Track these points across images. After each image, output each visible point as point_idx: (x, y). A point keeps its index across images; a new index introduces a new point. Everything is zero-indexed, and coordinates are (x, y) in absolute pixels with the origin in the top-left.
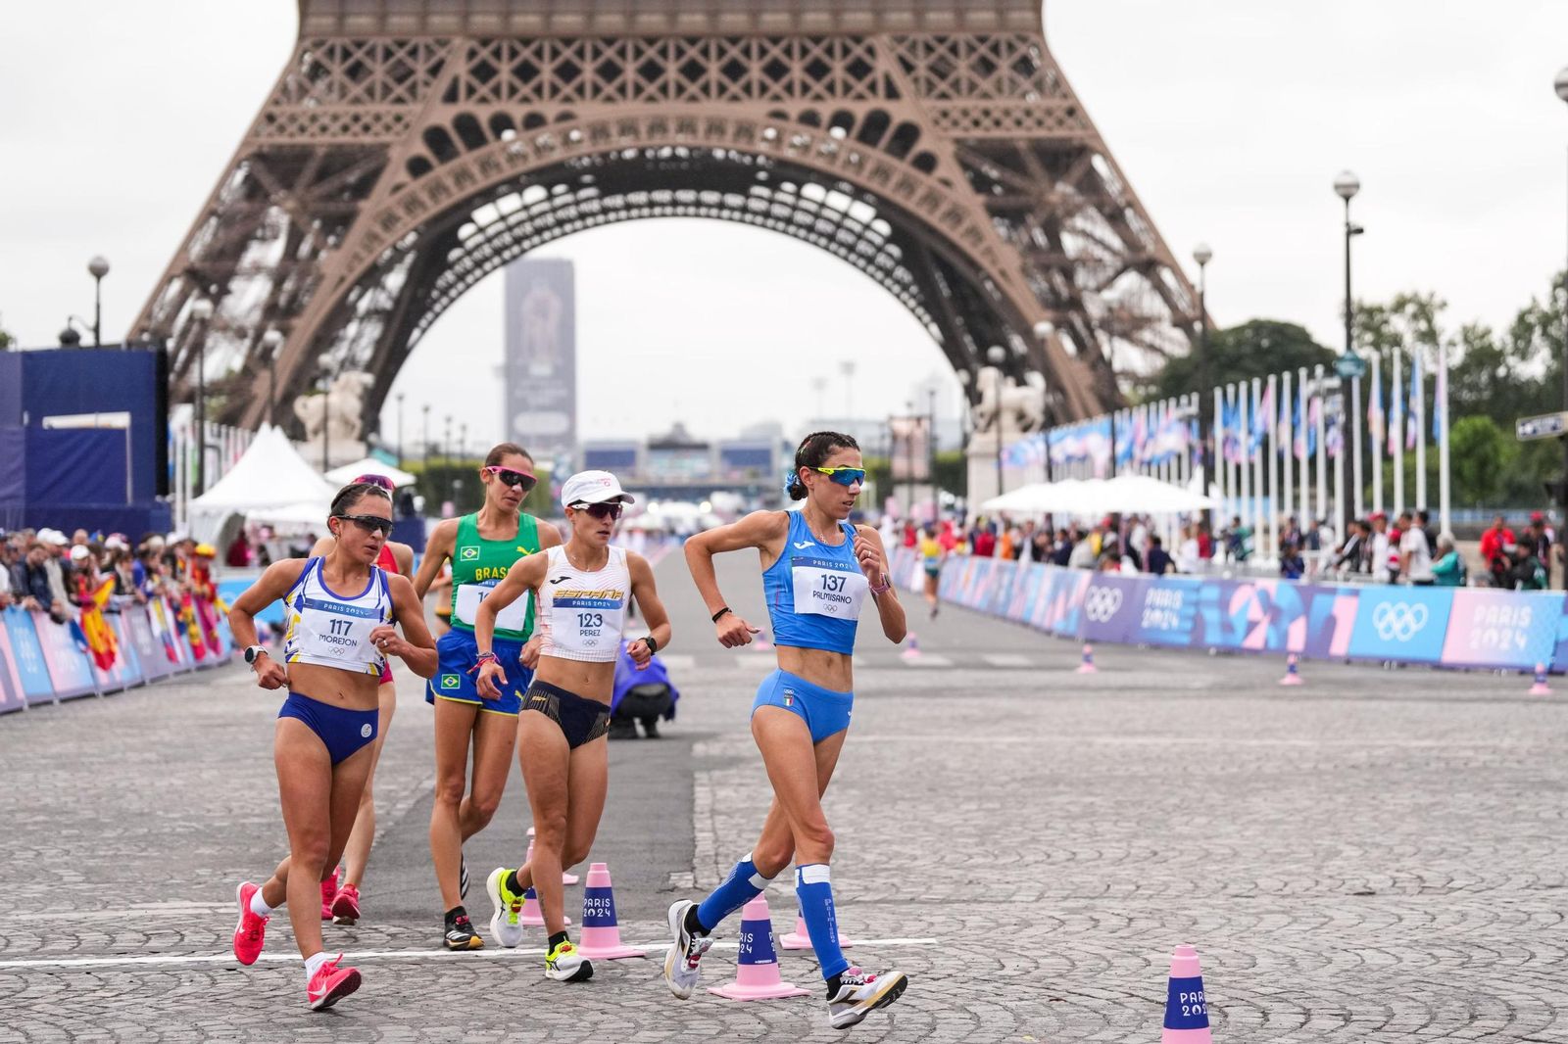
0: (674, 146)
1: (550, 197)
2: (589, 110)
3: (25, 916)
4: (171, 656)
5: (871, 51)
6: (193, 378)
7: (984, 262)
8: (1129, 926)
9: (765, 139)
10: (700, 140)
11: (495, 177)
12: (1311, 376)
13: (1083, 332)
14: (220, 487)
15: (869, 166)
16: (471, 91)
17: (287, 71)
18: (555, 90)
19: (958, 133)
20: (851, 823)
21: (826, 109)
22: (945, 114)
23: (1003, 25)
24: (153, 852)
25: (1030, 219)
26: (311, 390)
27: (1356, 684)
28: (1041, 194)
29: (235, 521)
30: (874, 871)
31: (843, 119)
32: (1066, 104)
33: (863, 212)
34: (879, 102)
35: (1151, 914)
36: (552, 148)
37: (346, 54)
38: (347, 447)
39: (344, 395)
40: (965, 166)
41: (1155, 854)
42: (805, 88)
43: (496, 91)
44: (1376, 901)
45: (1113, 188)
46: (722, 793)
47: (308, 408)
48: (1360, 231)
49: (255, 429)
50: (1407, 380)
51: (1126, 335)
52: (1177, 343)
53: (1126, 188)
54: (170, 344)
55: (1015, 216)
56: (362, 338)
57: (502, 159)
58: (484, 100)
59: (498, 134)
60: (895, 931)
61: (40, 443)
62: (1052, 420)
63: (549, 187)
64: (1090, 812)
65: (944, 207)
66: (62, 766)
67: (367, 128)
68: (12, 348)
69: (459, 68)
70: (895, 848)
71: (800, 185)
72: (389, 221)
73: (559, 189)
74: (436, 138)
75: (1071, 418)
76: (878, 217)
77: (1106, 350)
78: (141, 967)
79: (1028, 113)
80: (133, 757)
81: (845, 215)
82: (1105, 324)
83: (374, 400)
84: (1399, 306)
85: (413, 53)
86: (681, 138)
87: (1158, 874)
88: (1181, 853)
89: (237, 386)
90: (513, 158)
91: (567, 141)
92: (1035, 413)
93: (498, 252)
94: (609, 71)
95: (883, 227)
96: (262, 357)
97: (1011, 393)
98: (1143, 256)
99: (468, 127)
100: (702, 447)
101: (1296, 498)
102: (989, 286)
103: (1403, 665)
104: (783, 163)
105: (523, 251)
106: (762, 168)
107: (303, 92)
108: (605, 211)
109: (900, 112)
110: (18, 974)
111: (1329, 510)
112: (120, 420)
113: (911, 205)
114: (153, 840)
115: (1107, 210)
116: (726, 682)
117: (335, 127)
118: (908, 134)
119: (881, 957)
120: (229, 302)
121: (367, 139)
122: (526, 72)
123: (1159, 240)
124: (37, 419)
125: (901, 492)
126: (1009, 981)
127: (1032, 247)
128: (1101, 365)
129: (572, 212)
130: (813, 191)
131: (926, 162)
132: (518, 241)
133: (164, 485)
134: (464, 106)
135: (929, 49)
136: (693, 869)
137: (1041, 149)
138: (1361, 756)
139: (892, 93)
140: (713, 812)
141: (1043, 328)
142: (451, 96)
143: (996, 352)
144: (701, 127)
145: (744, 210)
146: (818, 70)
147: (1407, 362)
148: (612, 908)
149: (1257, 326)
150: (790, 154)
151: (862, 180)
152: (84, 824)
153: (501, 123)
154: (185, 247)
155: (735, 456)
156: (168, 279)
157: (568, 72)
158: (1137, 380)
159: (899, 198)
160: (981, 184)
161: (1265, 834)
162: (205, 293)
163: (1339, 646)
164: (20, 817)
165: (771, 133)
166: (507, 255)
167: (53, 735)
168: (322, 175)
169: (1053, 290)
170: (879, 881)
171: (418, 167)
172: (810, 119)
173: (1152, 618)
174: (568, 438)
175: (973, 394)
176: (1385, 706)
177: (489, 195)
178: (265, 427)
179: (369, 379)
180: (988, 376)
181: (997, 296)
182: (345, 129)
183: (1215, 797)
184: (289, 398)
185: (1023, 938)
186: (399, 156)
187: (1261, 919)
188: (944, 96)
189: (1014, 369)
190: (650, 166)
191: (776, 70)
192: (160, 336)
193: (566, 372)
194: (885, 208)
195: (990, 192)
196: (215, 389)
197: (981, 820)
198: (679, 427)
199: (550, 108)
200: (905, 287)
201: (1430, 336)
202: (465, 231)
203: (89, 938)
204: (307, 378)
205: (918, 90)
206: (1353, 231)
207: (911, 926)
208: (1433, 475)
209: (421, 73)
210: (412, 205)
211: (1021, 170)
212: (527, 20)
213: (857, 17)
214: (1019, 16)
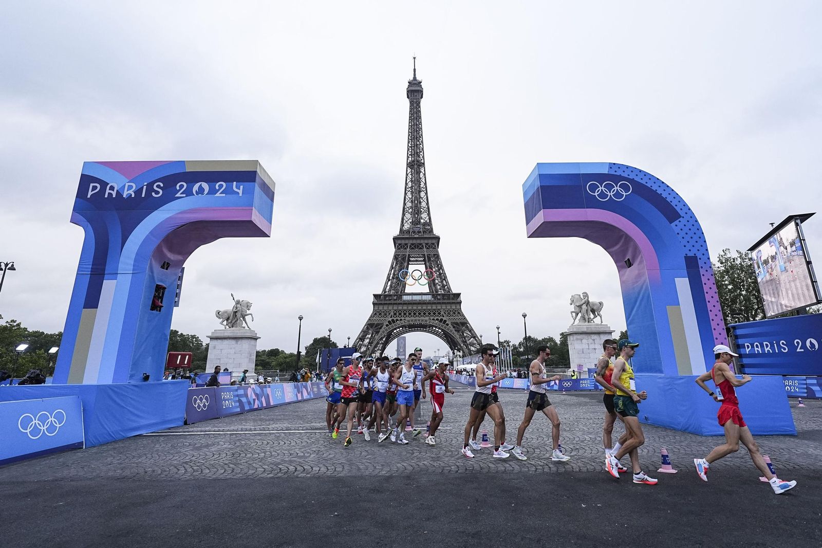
0: (418, 323)
2: (407, 319)
5: (441, 311)
7: (455, 337)
11: (396, 327)
13: (467, 346)
15: (441, 325)
17: (372, 314)
18: (403, 316)
19: (451, 321)
21: (435, 318)
22: (449, 319)
23: (456, 308)
25: (460, 331)
27: (503, 391)
28: (462, 329)
31: (437, 320)
32: (464, 317)
33: (440, 331)
34: (442, 318)
36: (403, 323)
37: (379, 312)
40: (452, 325)
42: (433, 316)
43: (397, 316)
45: (470, 328)
50: (506, 351)
51: (472, 346)
52: (478, 347)
53: (472, 328)
54: (357, 347)
55: (458, 331)
56: (380, 346)
57: (397, 325)
58: (395, 317)
59: (397, 322)
60: (447, 426)
62: (463, 357)
65: (450, 330)
69: (392, 314)
71: (432, 328)
72: (383, 332)
73: (404, 328)
74: (389, 322)
75: (466, 356)
77: (470, 347)
79: (459, 318)
81: (438, 331)
82: (469, 344)
83: (381, 354)
84: (505, 342)
85: (387, 312)
91: (405, 322)
92: (461, 355)
93: (396, 336)
94: (410, 314)
95: (442, 333)
96: (368, 349)
97: (458, 353)
98: (474, 336)
99: (393, 320)
102: (455, 340)
103: (508, 388)
104: (430, 325)
105: (400, 336)
106: (428, 326)
107: (374, 316)
108: (409, 331)
109: (444, 319)
113: (445, 329)
115: (469, 330)
117: (377, 321)
118: (445, 321)
120: (364, 342)
121: (381, 322)
122: (400, 314)
123: (476, 334)
124: (341, 357)
126: (461, 434)
127: (460, 335)
128: (469, 350)
129: (405, 331)
130: (434, 328)
131: (447, 325)
132: (399, 334)
134: (393, 318)
135: (447, 311)
137: (460, 322)
139: (443, 317)
140: (423, 409)
141: (462, 345)
142: (391, 317)
143: (456, 348)
144: (421, 321)
145: (426, 331)
147: (506, 349)
151: (440, 327)
153: (397, 320)
154: (359, 335)
156: (357, 339)
157: (405, 314)
158: (473, 351)
160: (454, 327)
162: (361, 341)
165: (429, 321)
166: (398, 336)
168: (376, 327)
169: (463, 340)
171: (387, 325)
172: (433, 319)
175: (454, 353)
177: (396, 329)
180: (456, 351)
182: (379, 321)
184: (371, 354)
186: (385, 324)
188: (449, 316)
189: (459, 350)
190: (415, 325)
191: (429, 314)
194: (442, 330)
199: (403, 318)
200: (445, 340)
201: (509, 346)
202: (392, 333)
204: (373, 352)
205: (446, 316)
207: (449, 426)
208: (510, 363)
209: (388, 314)
210: (386, 330)
211: (459, 326)
212: (400, 308)
213: (439, 307)
214: (458, 307)
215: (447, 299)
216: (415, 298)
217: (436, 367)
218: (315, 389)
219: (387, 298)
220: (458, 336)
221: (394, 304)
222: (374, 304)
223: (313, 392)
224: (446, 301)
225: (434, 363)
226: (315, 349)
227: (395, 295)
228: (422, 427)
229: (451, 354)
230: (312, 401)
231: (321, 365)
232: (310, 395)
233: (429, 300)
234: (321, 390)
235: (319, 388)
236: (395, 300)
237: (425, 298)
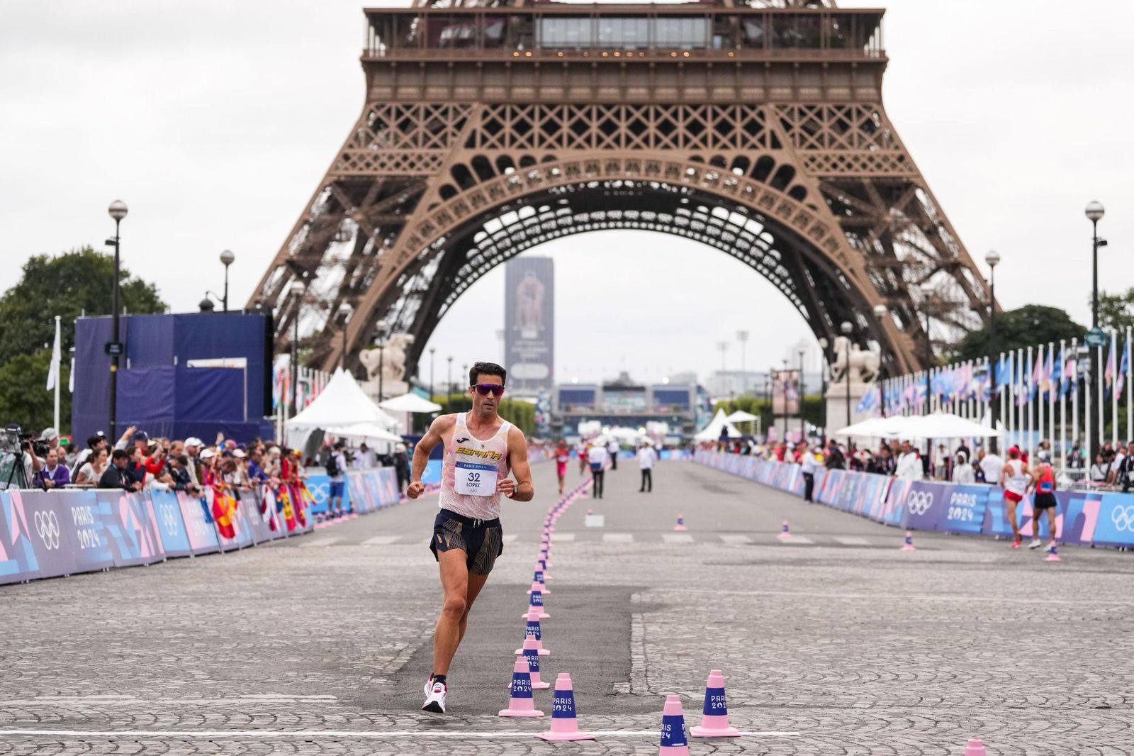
0: (624, 179)
1: (538, 214)
2: (566, 154)
3: (169, 701)
4: (272, 526)
5: (761, 115)
6: (290, 336)
7: (839, 263)
8: (936, 726)
9: (687, 176)
10: (642, 176)
11: (500, 200)
12: (1068, 345)
13: (909, 313)
14: (307, 410)
15: (759, 195)
16: (484, 140)
17: (358, 124)
18: (542, 140)
19: (821, 173)
20: (741, 651)
21: (730, 155)
22: (813, 160)
23: (853, 98)
24: (256, 660)
25: (871, 233)
26: (371, 345)
27: (1099, 562)
28: (880, 216)
29: (317, 435)
30: (756, 684)
31: (741, 162)
32: (898, 153)
33: (755, 227)
34: (767, 151)
35: (951, 719)
36: (540, 180)
37: (399, 114)
38: (394, 384)
39: (393, 349)
40: (826, 196)
41: (955, 677)
42: (716, 140)
43: (502, 140)
44: (1112, 713)
45: (931, 212)
46: (651, 628)
47: (369, 358)
48: (1104, 243)
49: (333, 371)
51: (938, 316)
52: (974, 322)
53: (939, 212)
54: (275, 312)
55: (861, 231)
56: (407, 309)
57: (505, 188)
58: (493, 146)
59: (502, 171)
60: (771, 726)
61: (185, 378)
62: (885, 373)
63: (537, 207)
64: (909, 647)
65: (811, 225)
66: (196, 600)
67: (412, 165)
68: (167, 312)
69: (476, 124)
70: (772, 669)
71: (711, 208)
72: (426, 229)
73: (544, 208)
74: (460, 172)
75: (899, 373)
76: (764, 231)
77: (924, 325)
78: (247, 738)
79: (871, 159)
80: (245, 594)
81: (742, 229)
82: (923, 307)
83: (414, 353)
84: (1131, 297)
85: (445, 113)
86: (629, 174)
87: (957, 692)
88: (974, 677)
89: (320, 341)
90: (512, 187)
91: (550, 176)
92: (873, 367)
93: (501, 251)
94: (580, 127)
95: (768, 238)
96: (338, 322)
97: (857, 355)
98: (952, 260)
99: (482, 165)
100: (641, 389)
101: (1057, 432)
102: (842, 279)
103: (1132, 549)
104: (699, 192)
105: (519, 251)
106: (685, 196)
107: (369, 139)
108: (575, 224)
109: (781, 158)
110: (163, 741)
111: (1081, 440)
112: (241, 363)
113: (788, 222)
114: (255, 651)
115: (926, 228)
116: (655, 553)
117: (391, 164)
118: (786, 173)
119: (760, 744)
120: (315, 283)
121: (412, 172)
122: (522, 127)
123: (962, 248)
124: (183, 361)
125: (779, 423)
127: (873, 252)
128: (920, 335)
129: (553, 224)
130: (720, 212)
131: (799, 193)
132: (515, 244)
133: (269, 409)
134: (480, 150)
135: (802, 114)
136: (630, 680)
137: (879, 184)
138: (1101, 612)
139: (776, 144)
140: (645, 641)
141: (880, 309)
142: (470, 144)
143: (847, 326)
144: (643, 167)
145: (672, 224)
146: (724, 128)
148: (572, 705)
149: (1031, 310)
150: (704, 186)
151: (754, 204)
152: (209, 640)
153: (505, 162)
154: (286, 246)
155: (663, 396)
156: (274, 267)
157: (551, 127)
158: (945, 347)
159: (780, 218)
160: (837, 208)
161: (1033, 665)
162: (300, 277)
163: (1087, 535)
164: (166, 634)
165: (691, 171)
166: (507, 254)
167: (190, 579)
168: (381, 197)
169: (887, 282)
170: (760, 692)
171: (447, 192)
172: (718, 162)
173: (955, 513)
174: (547, 382)
175: (830, 355)
176: (1119, 577)
177: (495, 212)
178: (339, 370)
179: (411, 338)
180: (841, 343)
181: (848, 286)
182: (398, 165)
183: (998, 639)
184: (355, 351)
185: (861, 733)
186: (434, 184)
187: (1030, 724)
188: (812, 147)
189: (859, 338)
190: (607, 193)
191: (695, 128)
192: (269, 306)
193: (547, 336)
194: (770, 225)
195: (844, 214)
196: (305, 343)
197: (832, 651)
198: (625, 374)
199: (538, 153)
200: (783, 280)
202: (479, 237)
203: (211, 717)
204: (368, 337)
205: (794, 143)
206: (1099, 243)
207: (782, 723)
209: (450, 127)
210: (442, 218)
211: (865, 198)
212: (523, 91)
213: (752, 92)
214: (865, 92)
215: (803, 44)
216: (610, 32)
217: (725, 432)
218: (49, 530)
219: (447, 34)
220: (857, 260)
221: (489, 67)
222: (371, 66)
223: (38, 543)
224: (796, 56)
225: (712, 410)
226: (34, 314)
227: (492, 17)
228: (636, 726)
229: (815, 363)
230: (32, 588)
231: (75, 404)
232: (23, 562)
233: (696, 50)
234: (84, 536)
235: (65, 521)
236: (490, 44)
237: (667, 32)
